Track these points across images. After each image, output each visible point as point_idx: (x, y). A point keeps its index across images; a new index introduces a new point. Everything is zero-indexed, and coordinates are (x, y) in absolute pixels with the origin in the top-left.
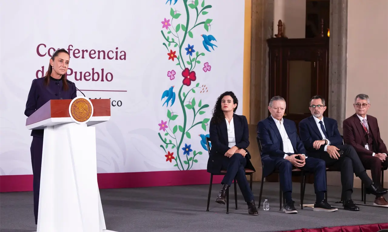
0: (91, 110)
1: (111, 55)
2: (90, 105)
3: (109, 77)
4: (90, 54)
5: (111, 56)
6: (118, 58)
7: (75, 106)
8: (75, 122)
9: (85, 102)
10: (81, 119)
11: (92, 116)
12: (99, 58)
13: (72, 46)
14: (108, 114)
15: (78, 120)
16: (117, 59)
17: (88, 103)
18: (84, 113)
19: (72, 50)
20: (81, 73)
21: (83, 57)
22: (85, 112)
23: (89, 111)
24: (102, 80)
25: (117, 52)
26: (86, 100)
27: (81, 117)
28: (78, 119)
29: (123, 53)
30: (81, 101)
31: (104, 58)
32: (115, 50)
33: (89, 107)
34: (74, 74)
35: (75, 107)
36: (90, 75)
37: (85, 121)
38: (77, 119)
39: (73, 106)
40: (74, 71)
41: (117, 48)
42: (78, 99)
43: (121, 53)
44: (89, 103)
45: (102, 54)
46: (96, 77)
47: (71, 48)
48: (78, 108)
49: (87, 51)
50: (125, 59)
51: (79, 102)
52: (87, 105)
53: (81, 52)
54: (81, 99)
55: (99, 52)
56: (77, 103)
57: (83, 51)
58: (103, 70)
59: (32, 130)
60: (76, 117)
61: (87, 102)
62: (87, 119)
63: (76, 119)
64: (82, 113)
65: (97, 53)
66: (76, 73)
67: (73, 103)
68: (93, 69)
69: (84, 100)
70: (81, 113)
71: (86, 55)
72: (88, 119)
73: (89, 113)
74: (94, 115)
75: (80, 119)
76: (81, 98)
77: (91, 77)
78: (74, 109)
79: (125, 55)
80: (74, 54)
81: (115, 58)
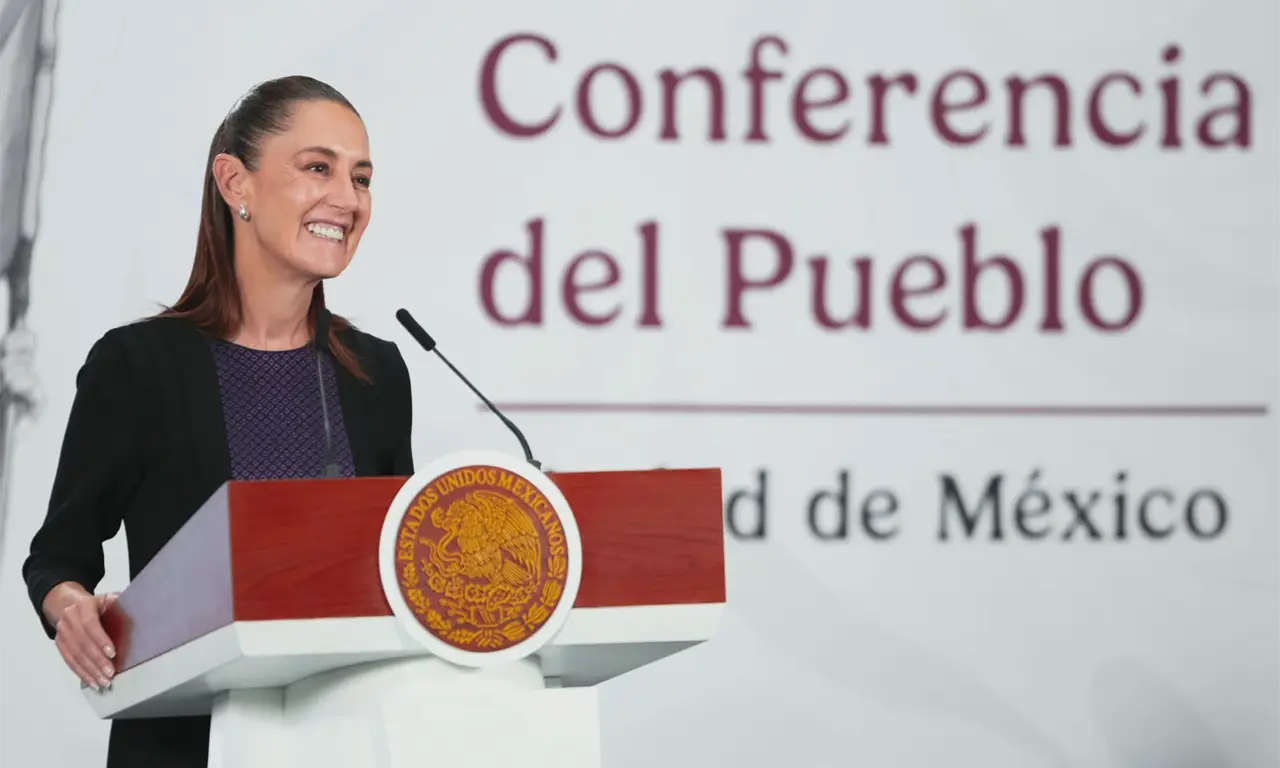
0: (566, 556)
1: (1120, 110)
2: (555, 517)
3: (1111, 296)
4: (939, 110)
5: (1117, 119)
6: (1187, 128)
7: (428, 530)
8: (428, 656)
9: (510, 494)
10: (474, 629)
11: (576, 605)
12: (1016, 138)
13: (782, 46)
14: (707, 585)
15: (456, 635)
16: (1171, 139)
17: (536, 503)
18: (506, 581)
19: (777, 76)
20: (864, 267)
21: (878, 136)
22: (512, 571)
23: (544, 562)
24: (1052, 322)
25: (1170, 88)
26: (516, 477)
27: (478, 614)
28: (456, 627)
29: (1225, 94)
30: (477, 486)
31: (1063, 138)
32: (1153, 72)
33: (543, 534)
34: (802, 277)
35: (427, 536)
36: (940, 280)
37: (508, 644)
38: (448, 625)
39: (412, 524)
40: (803, 252)
41: (1172, 54)
42: (449, 473)
43: (1207, 86)
44: (547, 506)
45: (1039, 107)
46: (993, 295)
47: (770, 59)
48: (454, 546)
49: (909, 82)
50: (1243, 137)
51: (460, 493)
52: (526, 523)
53: (861, 96)
54: (476, 477)
55: (1017, 88)
56: (444, 502)
57: (879, 85)
58: (1051, 239)
59: (110, 721)
60: (434, 616)
61: (526, 497)
62: (529, 633)
63: (435, 632)
64: (485, 581)
65: (999, 98)
66: (819, 266)
67: (415, 502)
68: (968, 235)
69: (505, 482)
70: (477, 580)
71: (907, 114)
72: (538, 627)
73: (545, 579)
74: (585, 600)
75: (468, 626)
76: (474, 468)
77: (952, 297)
78: (422, 552)
79: (1243, 108)
80: (800, 107)
81: (1156, 128)
